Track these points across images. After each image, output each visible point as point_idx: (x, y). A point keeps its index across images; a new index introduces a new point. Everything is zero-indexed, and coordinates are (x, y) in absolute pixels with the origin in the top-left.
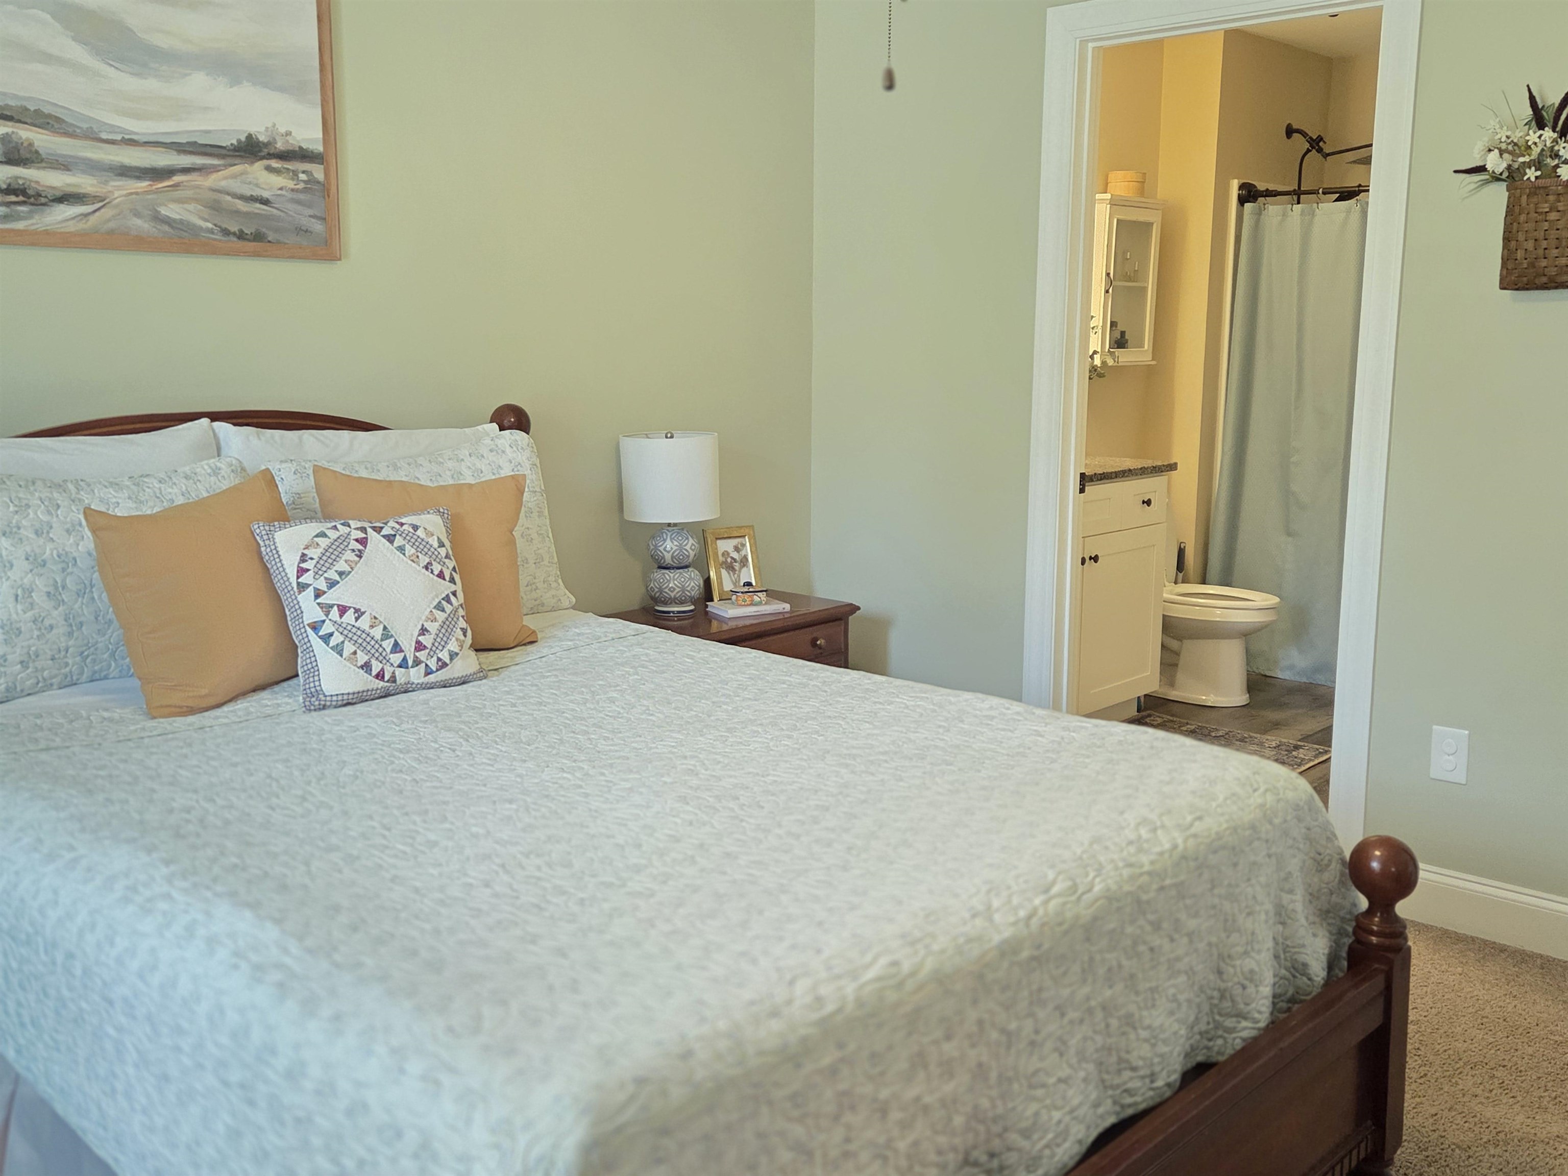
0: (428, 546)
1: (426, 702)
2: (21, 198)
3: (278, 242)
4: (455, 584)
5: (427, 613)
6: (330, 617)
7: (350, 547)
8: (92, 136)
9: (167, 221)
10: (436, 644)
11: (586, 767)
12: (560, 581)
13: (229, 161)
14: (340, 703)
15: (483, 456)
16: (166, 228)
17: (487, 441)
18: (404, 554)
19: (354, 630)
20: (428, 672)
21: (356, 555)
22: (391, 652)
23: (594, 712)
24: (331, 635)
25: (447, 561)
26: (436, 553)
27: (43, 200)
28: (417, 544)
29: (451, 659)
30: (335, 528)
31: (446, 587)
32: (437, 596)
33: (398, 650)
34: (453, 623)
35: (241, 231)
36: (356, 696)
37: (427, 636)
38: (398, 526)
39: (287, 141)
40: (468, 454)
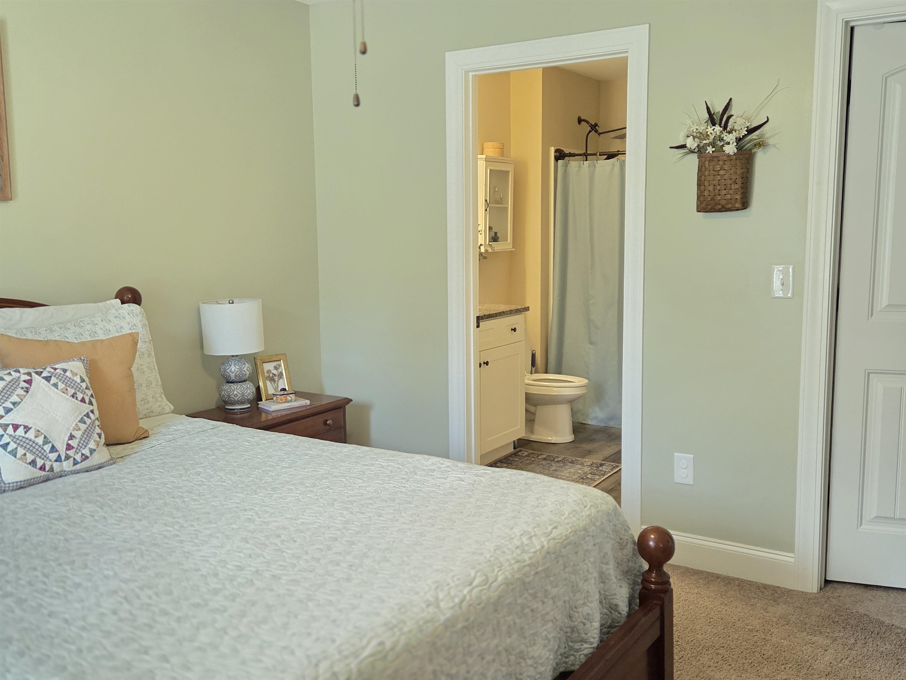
0: (74, 382)
1: (74, 483)
4: (92, 405)
5: (73, 425)
6: (7, 432)
7: (20, 386)
10: (81, 445)
11: (181, 521)
12: (163, 396)
14: (15, 488)
15: (110, 321)
17: (113, 311)
18: (57, 388)
19: (24, 440)
20: (75, 463)
21: (25, 391)
22: (50, 452)
23: (186, 482)
24: (8, 444)
25: (87, 391)
26: (79, 386)
28: (66, 381)
29: (91, 454)
30: (10, 374)
31: (87, 408)
32: (80, 414)
33: (54, 450)
34: (92, 430)
36: (26, 482)
37: (74, 440)
38: (53, 371)
40: (100, 320)
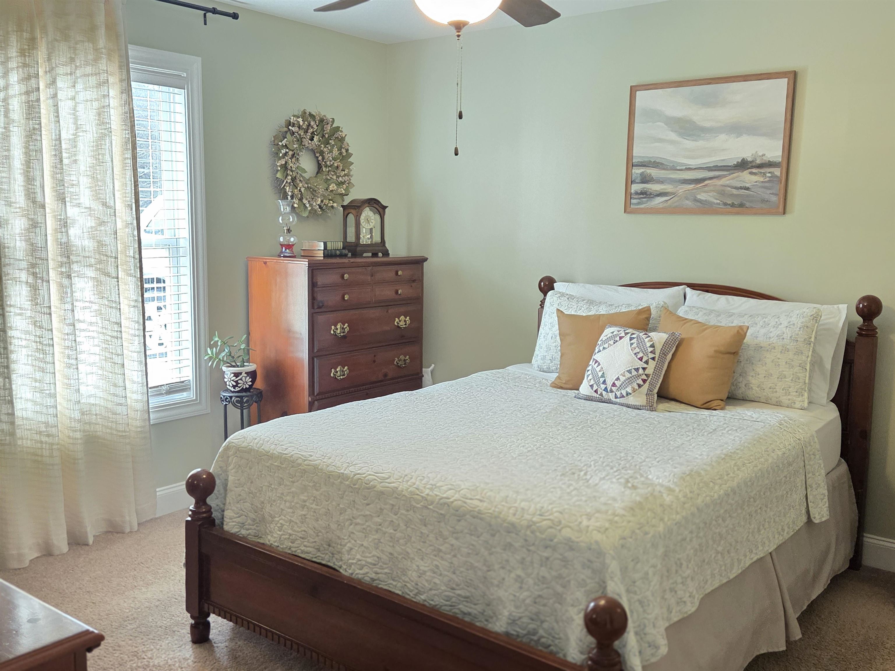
0: (644, 345)
2: (645, 196)
3: (752, 207)
4: (648, 364)
5: (622, 372)
7: (615, 339)
8: (674, 169)
9: (700, 201)
10: (622, 387)
13: (731, 172)
14: (583, 398)
16: (699, 204)
18: (631, 346)
19: (595, 371)
20: (616, 397)
21: (614, 343)
22: (603, 384)
25: (650, 354)
26: (646, 349)
27: (652, 196)
28: (641, 343)
29: (627, 395)
31: (640, 364)
33: (605, 383)
34: (634, 380)
35: (733, 203)
36: (588, 397)
37: (619, 382)
38: (641, 335)
39: (763, 159)
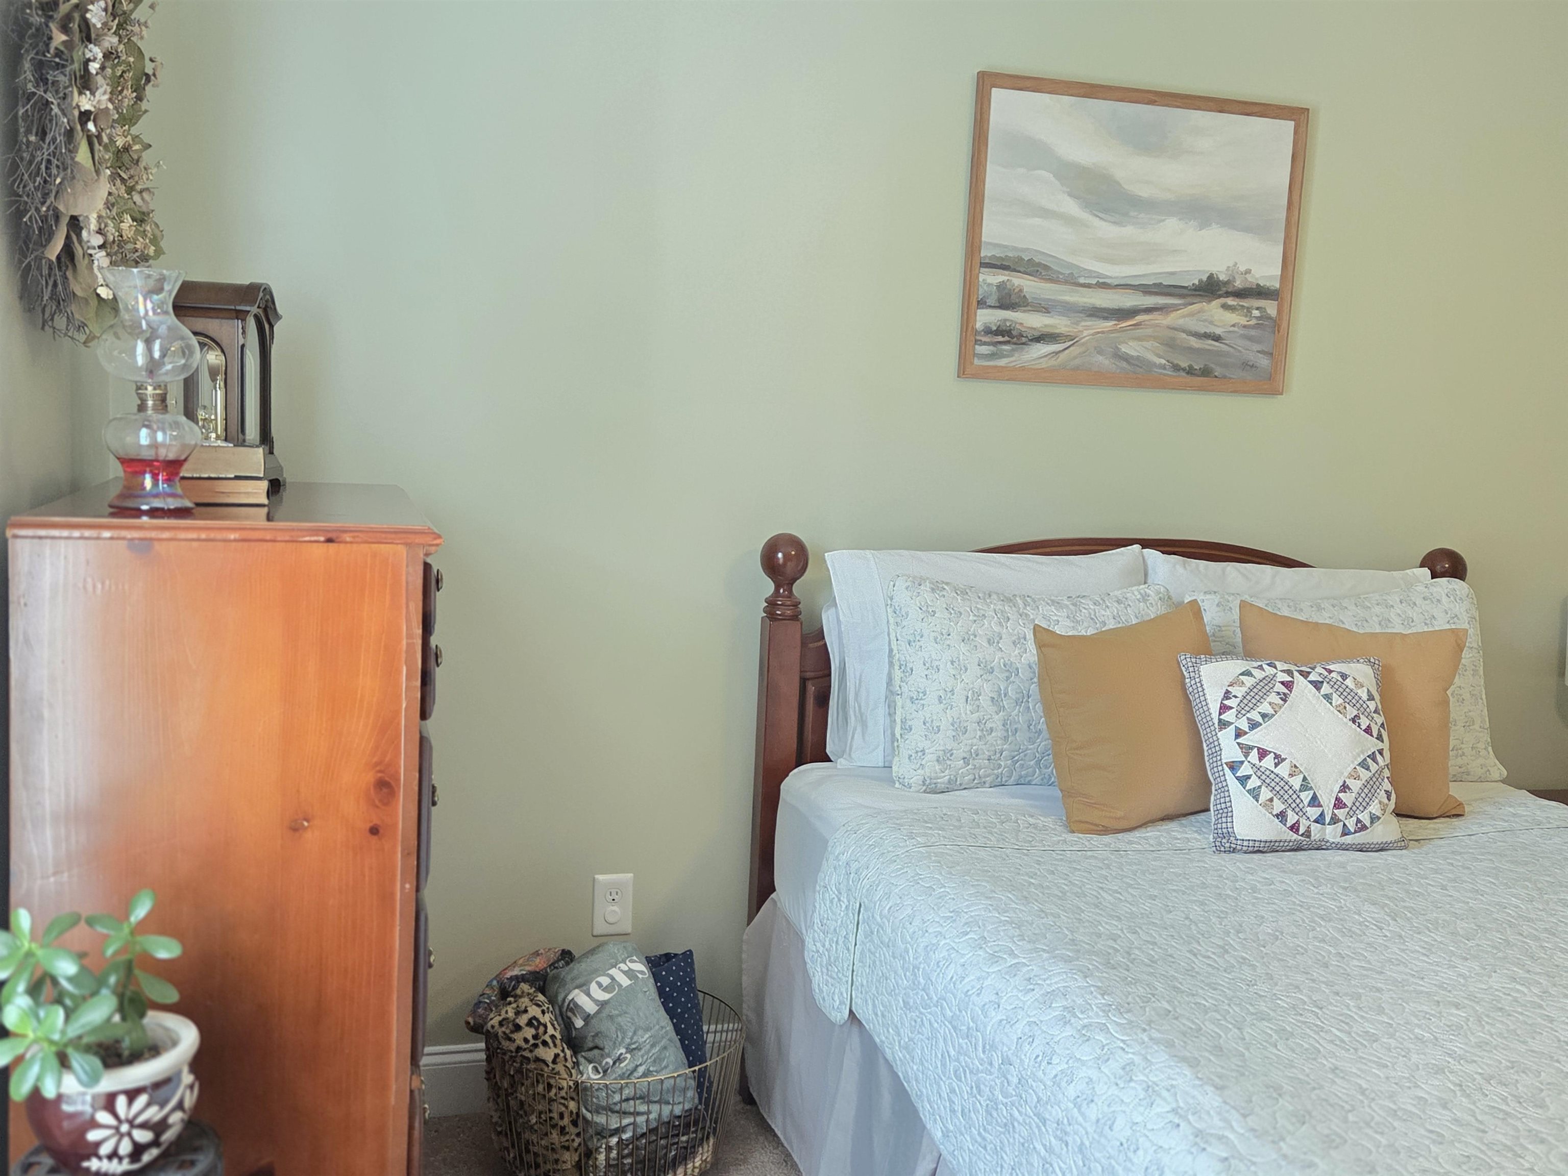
0: (1356, 697)
1: (1342, 866)
2: (1007, 338)
3: (1225, 377)
4: (1382, 741)
5: (1349, 769)
6: (1249, 759)
7: (1275, 689)
8: (1072, 282)
9: (1126, 358)
10: (1357, 804)
11: (1545, 983)
12: (1490, 749)
13: (1189, 300)
14: (1250, 849)
15: (1415, 604)
16: (1124, 364)
17: (1420, 588)
18: (1331, 703)
19: (1272, 776)
20: (1345, 832)
21: (1281, 698)
22: (1309, 805)
23: (1543, 913)
24: (1249, 777)
25: (1375, 715)
26: (1365, 706)
27: (1024, 340)
28: (1345, 693)
29: (1372, 823)
30: (1261, 667)
31: (1372, 745)
32: (1362, 752)
33: (1316, 804)
34: (1377, 783)
35: (1191, 367)
36: (1268, 844)
37: (1348, 794)
38: (1326, 673)
39: (1246, 279)
40: (1398, 600)
